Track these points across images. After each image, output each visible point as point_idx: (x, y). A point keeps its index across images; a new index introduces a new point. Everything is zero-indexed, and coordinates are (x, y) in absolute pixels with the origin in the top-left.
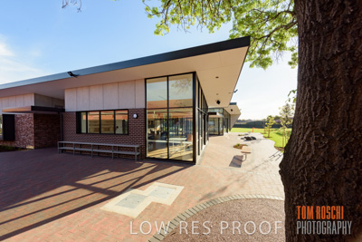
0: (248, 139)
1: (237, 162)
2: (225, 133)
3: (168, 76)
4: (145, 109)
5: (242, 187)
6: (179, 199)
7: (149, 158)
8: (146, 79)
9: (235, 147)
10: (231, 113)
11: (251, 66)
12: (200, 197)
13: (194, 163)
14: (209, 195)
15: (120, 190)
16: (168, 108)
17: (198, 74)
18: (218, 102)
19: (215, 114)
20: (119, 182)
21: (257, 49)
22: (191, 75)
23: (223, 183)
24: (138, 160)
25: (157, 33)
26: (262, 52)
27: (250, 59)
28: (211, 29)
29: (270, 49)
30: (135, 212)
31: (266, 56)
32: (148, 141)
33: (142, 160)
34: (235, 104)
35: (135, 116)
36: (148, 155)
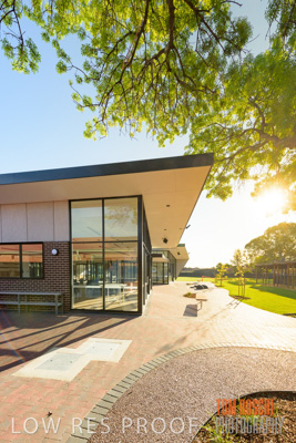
0: (199, 288)
1: (191, 311)
2: (170, 282)
3: (103, 199)
4: (70, 243)
5: (203, 336)
6: (128, 354)
7: (76, 310)
8: (70, 201)
9: (186, 296)
10: (177, 257)
11: (208, 196)
12: (156, 350)
13: (139, 313)
14: (166, 347)
15: (39, 350)
16: (103, 242)
17: (145, 199)
18: (165, 241)
19: (161, 256)
20: (36, 341)
21: (216, 175)
22: (136, 199)
23: (180, 333)
24: (59, 313)
25: (88, 135)
26: (222, 179)
27: (208, 187)
28: (161, 142)
29: (231, 176)
30: (69, 374)
31: (226, 185)
32: (73, 287)
33: (65, 313)
34: (183, 245)
35: (54, 252)
36: (74, 306)
